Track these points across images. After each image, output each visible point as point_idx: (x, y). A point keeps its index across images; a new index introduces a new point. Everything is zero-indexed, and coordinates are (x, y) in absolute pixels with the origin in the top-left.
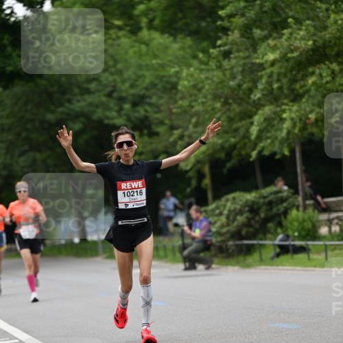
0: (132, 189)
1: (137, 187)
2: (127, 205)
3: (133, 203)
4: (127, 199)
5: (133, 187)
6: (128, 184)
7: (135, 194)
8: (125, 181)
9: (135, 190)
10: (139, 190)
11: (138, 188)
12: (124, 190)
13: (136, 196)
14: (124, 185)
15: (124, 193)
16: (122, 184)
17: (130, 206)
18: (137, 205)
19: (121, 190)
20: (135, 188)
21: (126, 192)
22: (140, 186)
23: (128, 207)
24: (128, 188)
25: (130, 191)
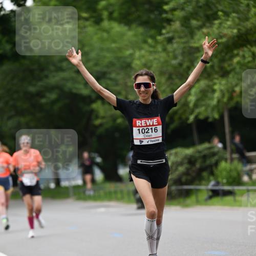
0: (147, 126)
1: (151, 124)
2: (141, 142)
3: (148, 140)
4: (141, 136)
5: (148, 124)
6: (143, 121)
7: (150, 131)
8: (140, 118)
9: (150, 128)
10: (153, 127)
11: (153, 125)
12: (139, 126)
13: (150, 133)
14: (138, 123)
15: (139, 130)
16: (137, 121)
17: (145, 143)
18: (152, 141)
19: (136, 127)
20: (150, 126)
21: (141, 129)
22: (155, 124)
23: (142, 144)
24: (143, 125)
25: (145, 128)
